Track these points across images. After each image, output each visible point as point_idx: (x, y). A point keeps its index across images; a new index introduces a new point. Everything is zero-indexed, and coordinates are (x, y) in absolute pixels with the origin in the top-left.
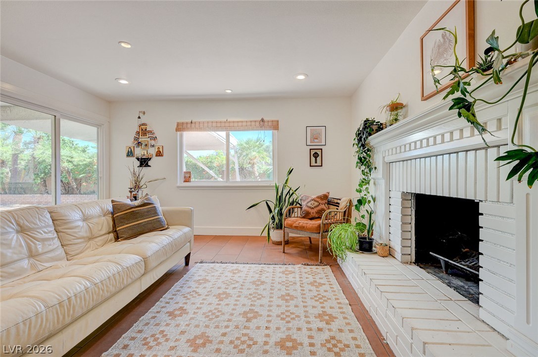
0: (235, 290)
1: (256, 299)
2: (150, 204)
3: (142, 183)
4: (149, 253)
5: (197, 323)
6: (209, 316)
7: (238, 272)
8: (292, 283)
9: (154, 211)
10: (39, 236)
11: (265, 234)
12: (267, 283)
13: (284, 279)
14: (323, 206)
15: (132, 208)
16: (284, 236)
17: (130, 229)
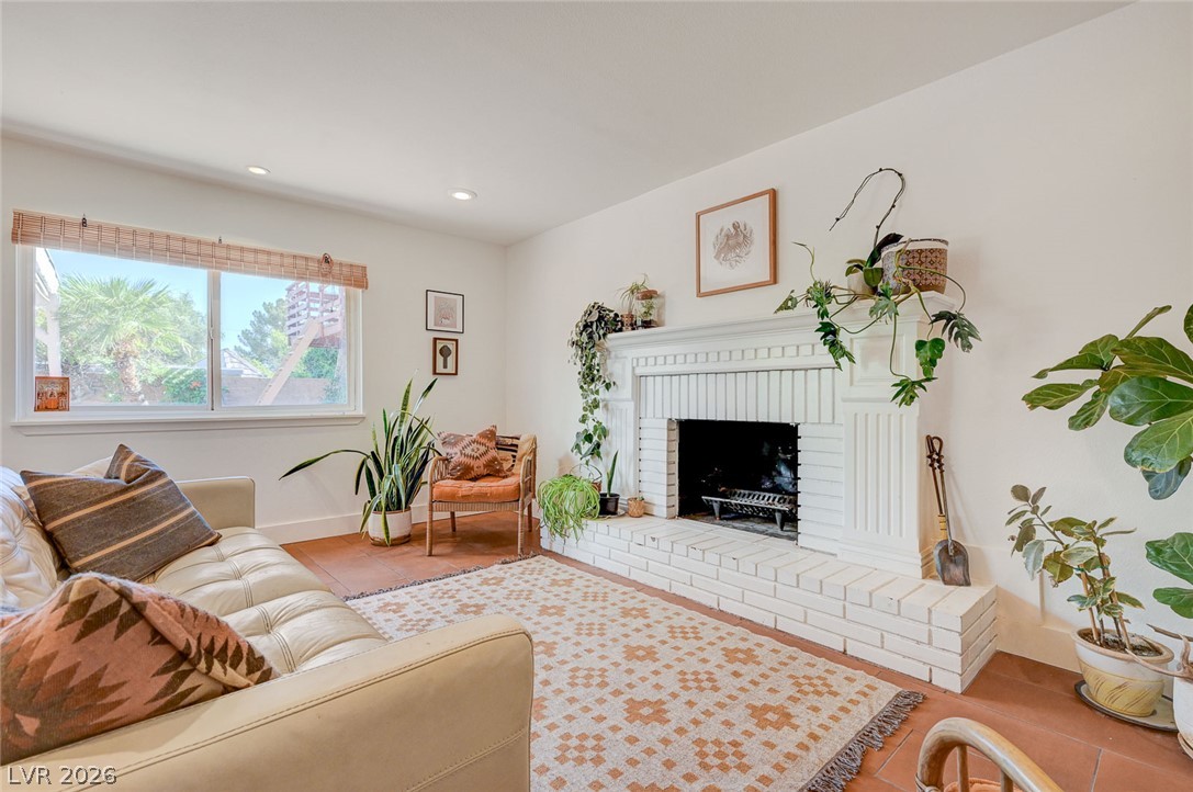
7: (401, 607)
9: (175, 495)
14: (493, 453)
16: (387, 533)
17: (136, 553)
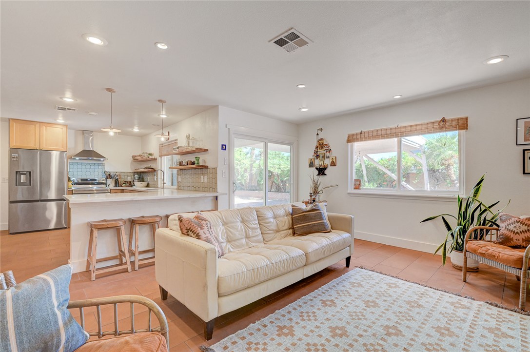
0: (385, 303)
1: (404, 318)
2: (317, 210)
3: (319, 189)
4: (310, 250)
5: (341, 317)
6: (353, 316)
7: (395, 287)
8: (459, 319)
9: (320, 216)
10: (250, 226)
11: (441, 252)
12: (424, 308)
13: (450, 311)
15: (304, 212)
16: (466, 262)
17: (302, 228)
